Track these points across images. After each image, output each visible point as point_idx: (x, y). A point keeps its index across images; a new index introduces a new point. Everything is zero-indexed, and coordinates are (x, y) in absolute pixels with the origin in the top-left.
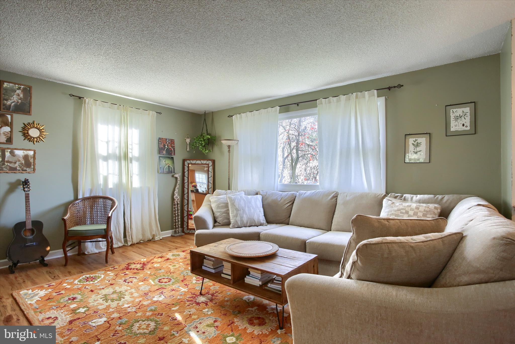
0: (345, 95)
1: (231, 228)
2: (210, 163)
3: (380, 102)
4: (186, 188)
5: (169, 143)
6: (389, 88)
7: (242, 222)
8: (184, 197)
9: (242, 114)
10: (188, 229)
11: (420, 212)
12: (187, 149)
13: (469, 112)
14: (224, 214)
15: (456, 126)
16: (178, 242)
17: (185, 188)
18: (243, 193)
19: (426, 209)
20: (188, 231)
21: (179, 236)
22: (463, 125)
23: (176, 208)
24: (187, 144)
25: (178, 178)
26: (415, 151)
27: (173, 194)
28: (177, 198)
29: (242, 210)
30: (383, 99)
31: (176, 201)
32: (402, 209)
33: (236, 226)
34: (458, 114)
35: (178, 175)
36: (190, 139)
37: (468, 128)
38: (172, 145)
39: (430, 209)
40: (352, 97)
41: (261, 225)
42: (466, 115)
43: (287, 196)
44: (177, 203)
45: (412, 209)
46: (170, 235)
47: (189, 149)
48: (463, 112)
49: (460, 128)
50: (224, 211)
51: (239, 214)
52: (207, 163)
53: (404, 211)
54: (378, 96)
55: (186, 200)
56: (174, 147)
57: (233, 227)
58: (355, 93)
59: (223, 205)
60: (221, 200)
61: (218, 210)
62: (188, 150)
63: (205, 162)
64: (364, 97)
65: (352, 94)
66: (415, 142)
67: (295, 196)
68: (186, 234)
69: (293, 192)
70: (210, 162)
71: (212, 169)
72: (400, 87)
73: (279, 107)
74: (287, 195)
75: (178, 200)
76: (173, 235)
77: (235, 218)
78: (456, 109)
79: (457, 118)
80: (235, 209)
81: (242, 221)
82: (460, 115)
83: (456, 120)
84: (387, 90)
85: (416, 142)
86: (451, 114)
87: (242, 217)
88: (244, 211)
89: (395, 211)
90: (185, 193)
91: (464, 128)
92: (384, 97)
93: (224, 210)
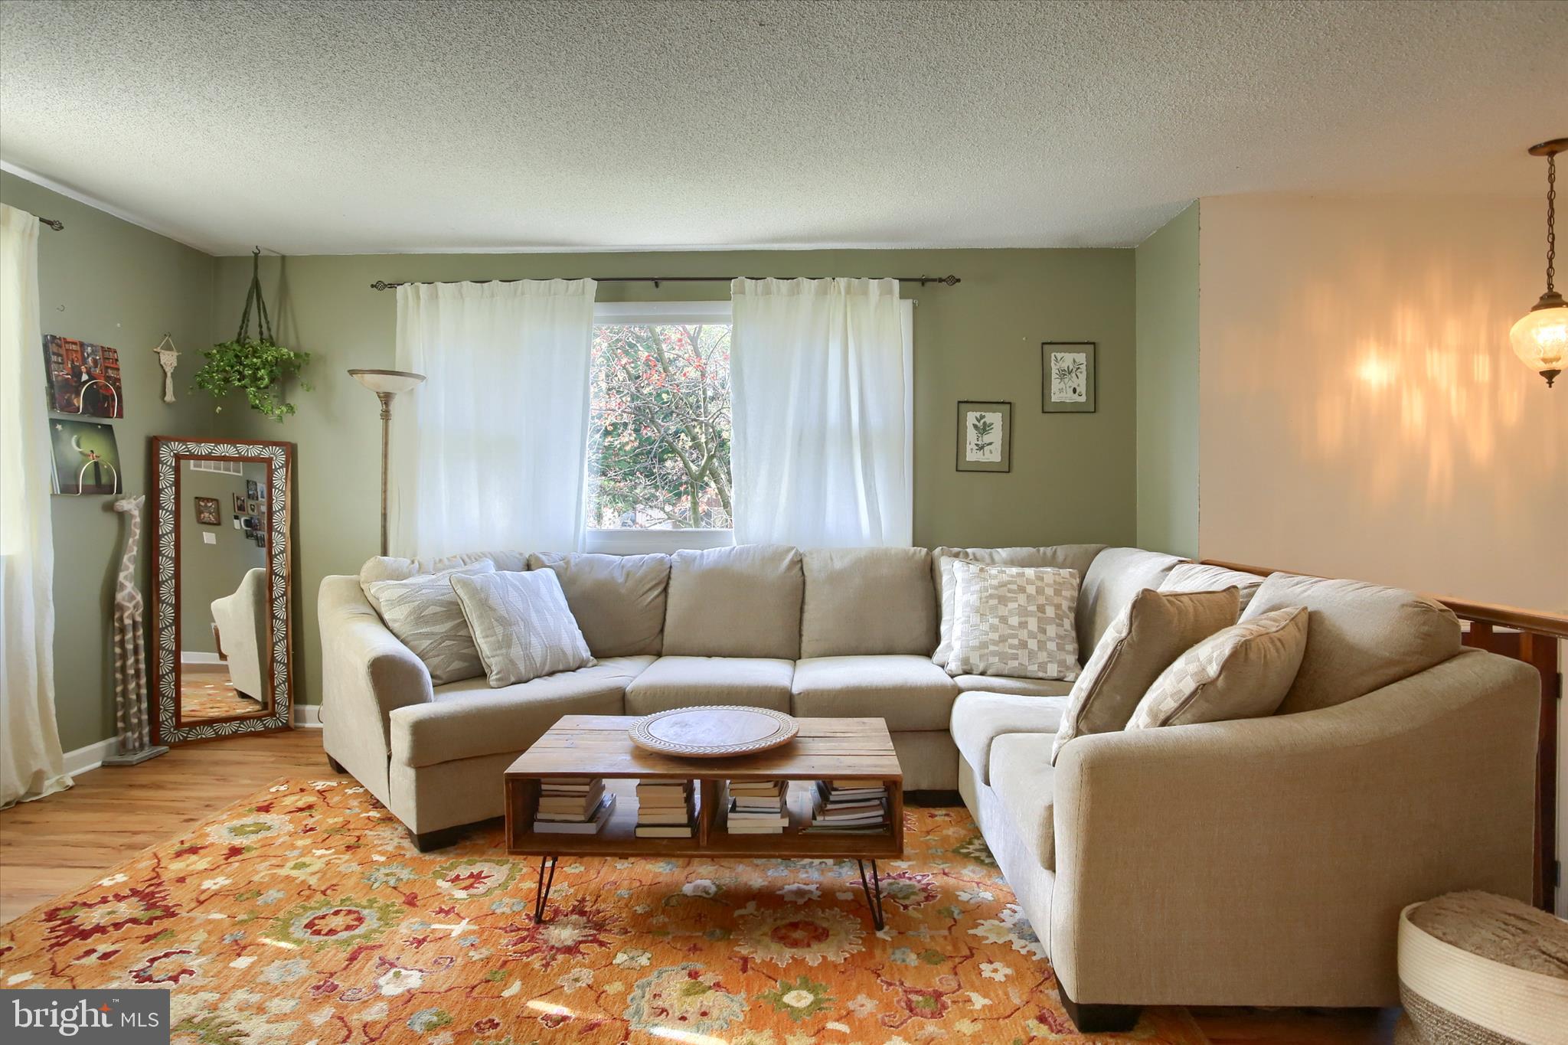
0: (814, 279)
1: (492, 688)
2: (279, 457)
3: (902, 312)
4: (167, 557)
5: (95, 362)
6: (923, 281)
7: (531, 664)
8: (158, 594)
9: (440, 285)
10: (179, 725)
11: (1048, 585)
12: (164, 394)
13: (1085, 363)
14: (448, 643)
15: (1061, 390)
16: (181, 784)
17: (163, 555)
18: (491, 563)
19: (1058, 579)
20: (181, 735)
21: (150, 759)
22: (1075, 391)
23: (131, 641)
24: (165, 373)
25: (132, 516)
26: (979, 443)
27: (111, 586)
28: (134, 602)
29: (522, 620)
30: (908, 304)
31: (126, 614)
32: (1010, 583)
33: (513, 679)
34: (1064, 366)
35: (132, 504)
36: (175, 354)
37: (1083, 399)
38: (110, 371)
39: (1063, 578)
40: (832, 287)
41: (581, 665)
42: (1079, 368)
43: (644, 567)
44: (131, 622)
45: (1029, 582)
46: (98, 764)
47: (175, 394)
48: (1074, 361)
49: (1068, 397)
50: (445, 632)
51: (514, 634)
52: (266, 453)
53: (1015, 587)
54: (902, 296)
55: (171, 605)
56: (119, 380)
57: (500, 683)
58: (846, 279)
59: (438, 609)
60: (424, 591)
61: (421, 631)
62: (170, 397)
63: (254, 451)
64: (865, 292)
65: (834, 279)
66: (979, 421)
67: (669, 566)
68: (173, 746)
69: (663, 555)
70: (278, 450)
71: (286, 479)
72: (954, 284)
73: (596, 282)
74: (641, 566)
75: (134, 607)
76: (117, 759)
77: (504, 651)
78: (1063, 354)
79: (1064, 374)
80: (496, 620)
81: (528, 657)
82: (1068, 367)
83: (1061, 379)
84: (919, 284)
85: (982, 421)
86: (1052, 364)
87: (526, 644)
88: (528, 624)
89: (996, 588)
90: (162, 577)
91: (1076, 398)
92: (911, 300)
93: (449, 627)
